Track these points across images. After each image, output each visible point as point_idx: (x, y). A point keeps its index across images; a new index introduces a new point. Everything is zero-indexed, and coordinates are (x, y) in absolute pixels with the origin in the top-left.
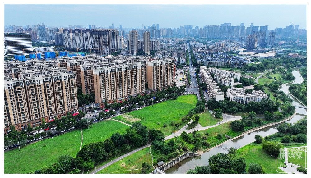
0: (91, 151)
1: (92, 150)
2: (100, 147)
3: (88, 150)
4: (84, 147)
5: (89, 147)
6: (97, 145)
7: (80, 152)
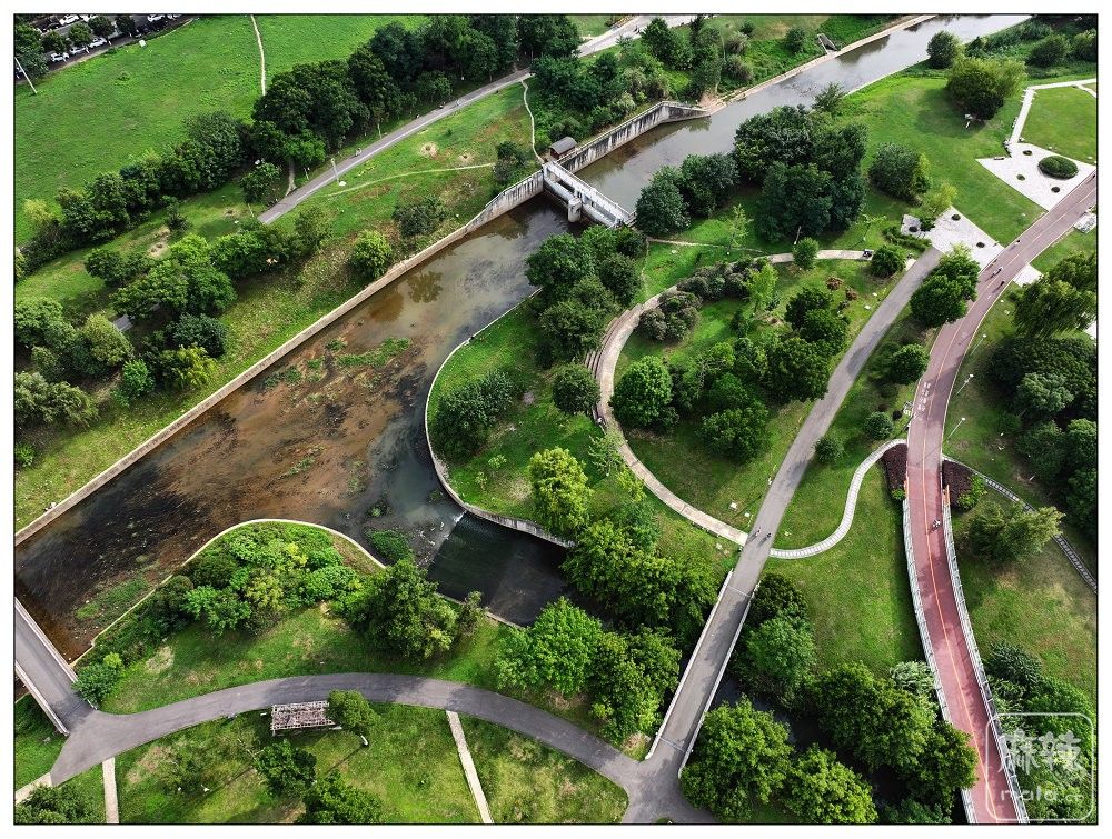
0: (303, 99)
1: (306, 93)
2: (335, 84)
3: (292, 92)
4: (273, 81)
5: (293, 84)
6: (324, 72)
7: (264, 100)
